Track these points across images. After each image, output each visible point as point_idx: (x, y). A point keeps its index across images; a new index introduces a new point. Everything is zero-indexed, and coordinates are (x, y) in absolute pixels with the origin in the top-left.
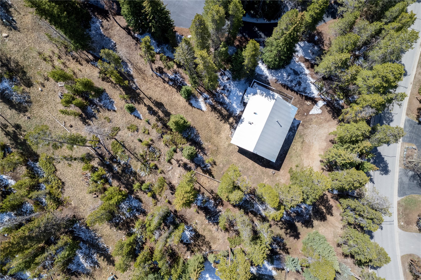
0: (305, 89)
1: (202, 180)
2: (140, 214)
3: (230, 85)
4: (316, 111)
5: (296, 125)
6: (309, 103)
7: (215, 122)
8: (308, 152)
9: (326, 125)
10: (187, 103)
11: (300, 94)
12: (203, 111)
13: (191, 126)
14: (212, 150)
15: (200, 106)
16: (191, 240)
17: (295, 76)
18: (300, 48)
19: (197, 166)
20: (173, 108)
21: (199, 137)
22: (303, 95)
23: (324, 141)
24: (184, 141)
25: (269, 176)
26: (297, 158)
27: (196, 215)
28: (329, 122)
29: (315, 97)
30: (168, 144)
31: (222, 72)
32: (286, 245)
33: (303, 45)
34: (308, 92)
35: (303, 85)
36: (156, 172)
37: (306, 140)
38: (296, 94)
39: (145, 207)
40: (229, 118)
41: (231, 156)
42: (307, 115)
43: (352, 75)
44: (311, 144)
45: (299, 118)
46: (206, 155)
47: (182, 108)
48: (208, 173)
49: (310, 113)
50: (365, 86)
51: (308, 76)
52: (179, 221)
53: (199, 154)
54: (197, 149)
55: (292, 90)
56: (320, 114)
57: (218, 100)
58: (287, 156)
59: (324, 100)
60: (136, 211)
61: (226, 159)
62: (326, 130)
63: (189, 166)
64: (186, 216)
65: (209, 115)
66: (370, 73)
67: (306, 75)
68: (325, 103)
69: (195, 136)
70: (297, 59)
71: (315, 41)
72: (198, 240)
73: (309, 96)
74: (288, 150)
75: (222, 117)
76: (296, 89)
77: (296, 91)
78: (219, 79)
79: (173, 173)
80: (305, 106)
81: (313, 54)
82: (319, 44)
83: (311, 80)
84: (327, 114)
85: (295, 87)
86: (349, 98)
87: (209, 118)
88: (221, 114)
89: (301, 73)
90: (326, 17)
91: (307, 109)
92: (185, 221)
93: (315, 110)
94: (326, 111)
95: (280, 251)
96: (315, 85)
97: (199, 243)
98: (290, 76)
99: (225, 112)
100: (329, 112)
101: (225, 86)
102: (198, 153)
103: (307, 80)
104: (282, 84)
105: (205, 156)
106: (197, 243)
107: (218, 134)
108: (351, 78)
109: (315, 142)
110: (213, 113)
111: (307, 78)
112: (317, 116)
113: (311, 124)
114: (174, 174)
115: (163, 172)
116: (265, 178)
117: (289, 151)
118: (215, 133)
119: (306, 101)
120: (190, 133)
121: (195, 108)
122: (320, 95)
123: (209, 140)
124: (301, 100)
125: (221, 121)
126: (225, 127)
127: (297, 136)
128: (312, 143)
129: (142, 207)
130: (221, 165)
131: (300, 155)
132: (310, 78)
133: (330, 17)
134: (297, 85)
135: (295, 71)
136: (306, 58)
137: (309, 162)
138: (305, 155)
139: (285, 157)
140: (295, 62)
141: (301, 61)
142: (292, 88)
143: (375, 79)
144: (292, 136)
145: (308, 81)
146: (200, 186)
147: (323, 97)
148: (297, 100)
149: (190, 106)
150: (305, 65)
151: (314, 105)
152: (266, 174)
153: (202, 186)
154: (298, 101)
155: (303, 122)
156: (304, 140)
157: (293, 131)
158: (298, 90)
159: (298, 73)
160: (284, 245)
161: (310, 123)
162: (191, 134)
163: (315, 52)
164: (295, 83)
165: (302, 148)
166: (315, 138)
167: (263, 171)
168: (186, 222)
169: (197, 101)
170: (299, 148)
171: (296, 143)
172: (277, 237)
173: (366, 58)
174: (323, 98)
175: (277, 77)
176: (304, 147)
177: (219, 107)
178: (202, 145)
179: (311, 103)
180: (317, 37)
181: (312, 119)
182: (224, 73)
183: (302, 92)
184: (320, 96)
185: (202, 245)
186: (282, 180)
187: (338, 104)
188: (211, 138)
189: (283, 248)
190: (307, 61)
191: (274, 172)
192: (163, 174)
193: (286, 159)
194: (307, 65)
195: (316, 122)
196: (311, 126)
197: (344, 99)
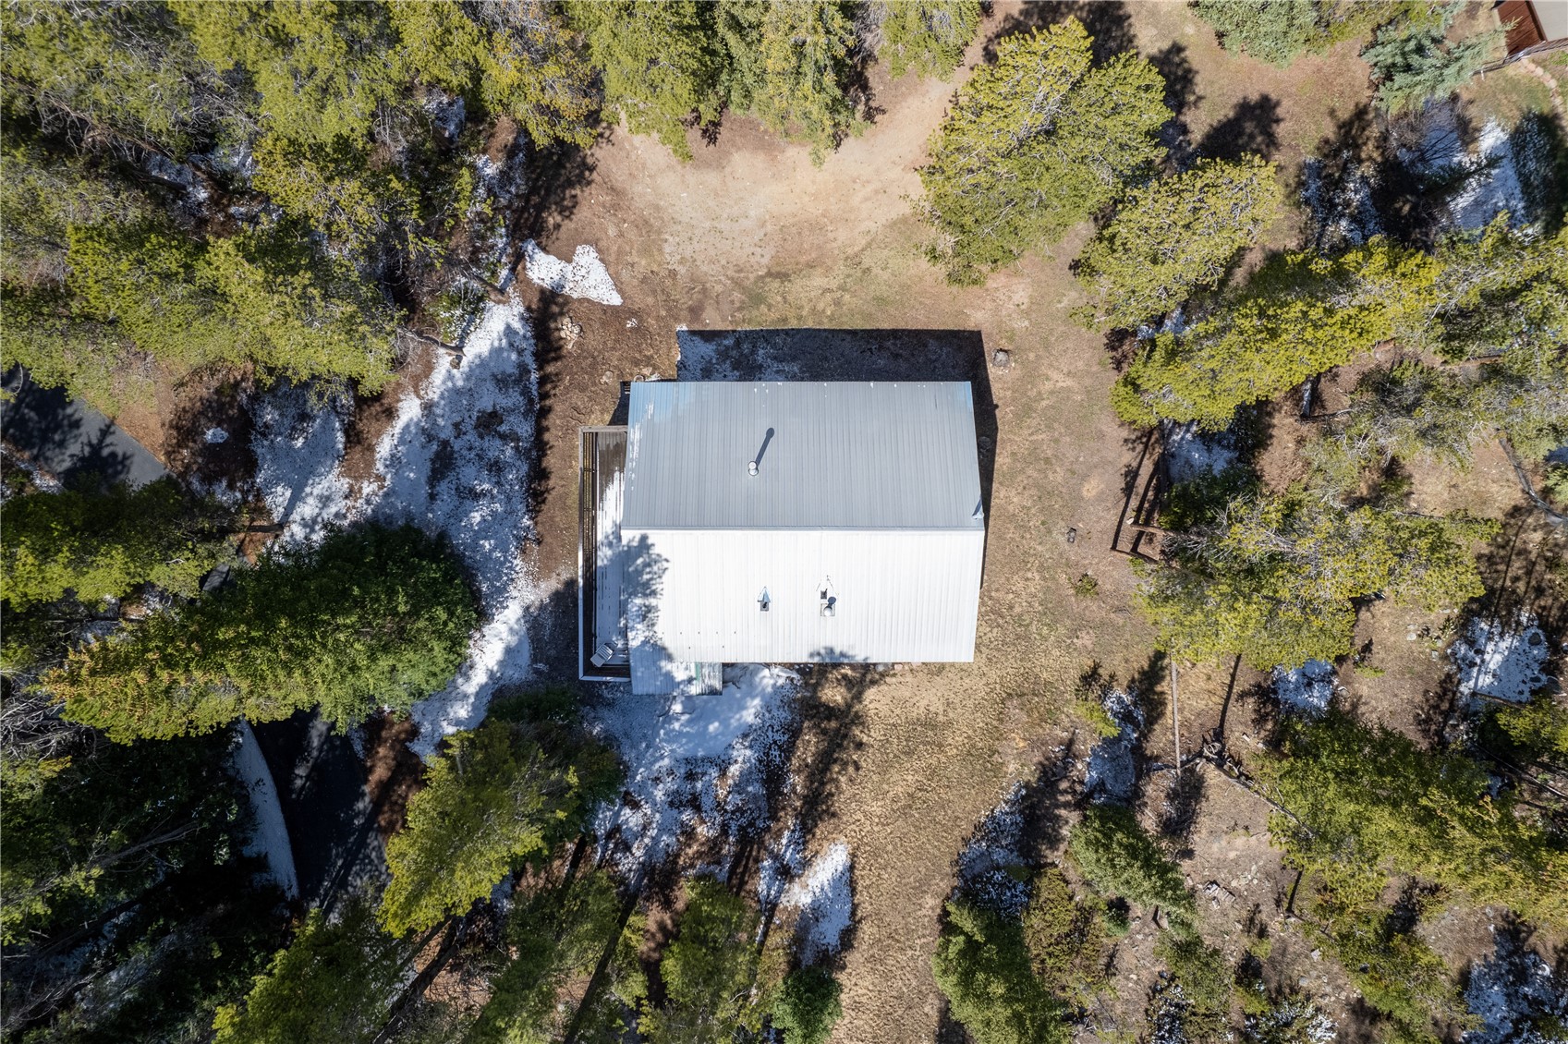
0: (502, 382)
1: (1202, 705)
2: (1535, 952)
3: (657, 780)
4: (592, 276)
5: (708, 349)
6: (568, 332)
7: (884, 767)
8: (817, 227)
9: (641, 193)
10: (854, 958)
11: (543, 396)
12: (853, 855)
13: (956, 882)
14: (1033, 725)
15: (836, 883)
16: (1518, 623)
17: (460, 462)
18: (303, 500)
19: (1143, 764)
20: (908, 1021)
21: (992, 818)
22: (543, 381)
23: (728, 170)
24: (1047, 887)
25: (1031, 375)
26: (875, 271)
27: (1382, 655)
28: (618, 185)
29: (522, 309)
30: (1103, 961)
31: (605, 848)
32: (1327, 141)
33: (280, 489)
34: (514, 356)
35: (489, 399)
36: (1272, 961)
37: (764, 259)
38: (552, 416)
39: (1480, 941)
40: (830, 712)
41: (1017, 610)
42: (634, 314)
43: (329, 179)
44: (769, 228)
45: (664, 345)
46: (1070, 744)
47: (887, 976)
48: (1151, 689)
49: (616, 300)
50: (361, 71)
51: (434, 395)
52: (1454, 727)
53: (1082, 783)
54: (1062, 798)
55: (540, 446)
56: (599, 251)
57: (763, 804)
58: (886, 326)
59: (519, 257)
60: (1526, 983)
61: (1045, 631)
62: (668, 182)
63: (1165, 807)
64: (1410, 702)
65: (859, 816)
66: (271, 77)
67: (428, 407)
68: (530, 246)
69: (995, 840)
70: (368, 488)
71: (233, 433)
72: (1503, 588)
73: (529, 346)
74: (853, 333)
75: (840, 746)
76: (525, 429)
77: (538, 422)
78: (650, 851)
79: (1236, 866)
80: (593, 341)
81: (304, 417)
82: (240, 407)
83: (443, 374)
84: (582, 213)
85: (518, 439)
86: (452, 136)
87: (876, 808)
88: (826, 760)
89: (429, 435)
90: (83, 430)
91: (604, 324)
92: (1440, 697)
93: (591, 281)
94: (568, 226)
95: (1370, 158)
96: (462, 339)
97: (1516, 579)
98: (472, 490)
99: (809, 747)
100: (568, 211)
101: (676, 802)
102: (1078, 788)
103: (457, 392)
104: (534, 512)
105: (1079, 747)
106: (1521, 586)
107: (934, 727)
108: (349, 174)
109: (752, 213)
110: (838, 804)
111: (442, 397)
112: (612, 258)
113: (673, 274)
114: (1236, 861)
115: (1252, 920)
116: (1048, 386)
117: (859, 324)
118: (940, 746)
119: (564, 352)
120: (998, 877)
121: (855, 907)
122: (502, 291)
123: (983, 759)
124: (572, 374)
125: (860, 745)
126: (884, 711)
127: (764, 318)
128: (763, 225)
129: (1492, 959)
130: (1086, 640)
131: (854, 261)
132: (438, 377)
133: (69, 411)
134: (503, 428)
135: (433, 470)
136: (341, 446)
137: (866, 199)
138: (842, 235)
139: (895, 334)
140: (386, 495)
141: (370, 464)
142: (528, 451)
143: (293, 29)
144: (774, 346)
145: (460, 383)
146: (1234, 697)
147: (504, 273)
148: (578, 399)
149: (860, 934)
150: (379, 434)
151: (568, 300)
152: (1024, 394)
153: (1231, 687)
154: (583, 390)
155: (677, 320)
156: (769, 274)
157: (746, 347)
158: (525, 415)
159: (437, 454)
160: (1329, 150)
161: (668, 282)
162: (998, 868)
163: (292, 411)
164: (498, 442)
165: (811, 266)
166: (734, 220)
167: (1016, 415)
168: (1445, 691)
169: (817, 913)
170: (819, 280)
171: (801, 308)
172: (1307, 202)
173: (204, 139)
174: (513, 270)
175: (505, 551)
176: (803, 259)
177: (797, 782)
178: (1027, 785)
179: (566, 320)
180: (209, 435)
181: (644, 280)
182: (609, 836)
183: (525, 392)
184: (510, 290)
185: (1519, 554)
186: (1017, 298)
187: (505, 177)
188: (970, 754)
189: (1347, 146)
190: (355, 437)
191: (1001, 356)
192: (1264, 916)
193: (902, 326)
194: (375, 426)
195: (645, 251)
196: (682, 270)
197: (469, 159)
